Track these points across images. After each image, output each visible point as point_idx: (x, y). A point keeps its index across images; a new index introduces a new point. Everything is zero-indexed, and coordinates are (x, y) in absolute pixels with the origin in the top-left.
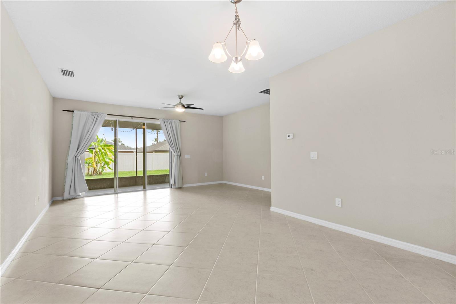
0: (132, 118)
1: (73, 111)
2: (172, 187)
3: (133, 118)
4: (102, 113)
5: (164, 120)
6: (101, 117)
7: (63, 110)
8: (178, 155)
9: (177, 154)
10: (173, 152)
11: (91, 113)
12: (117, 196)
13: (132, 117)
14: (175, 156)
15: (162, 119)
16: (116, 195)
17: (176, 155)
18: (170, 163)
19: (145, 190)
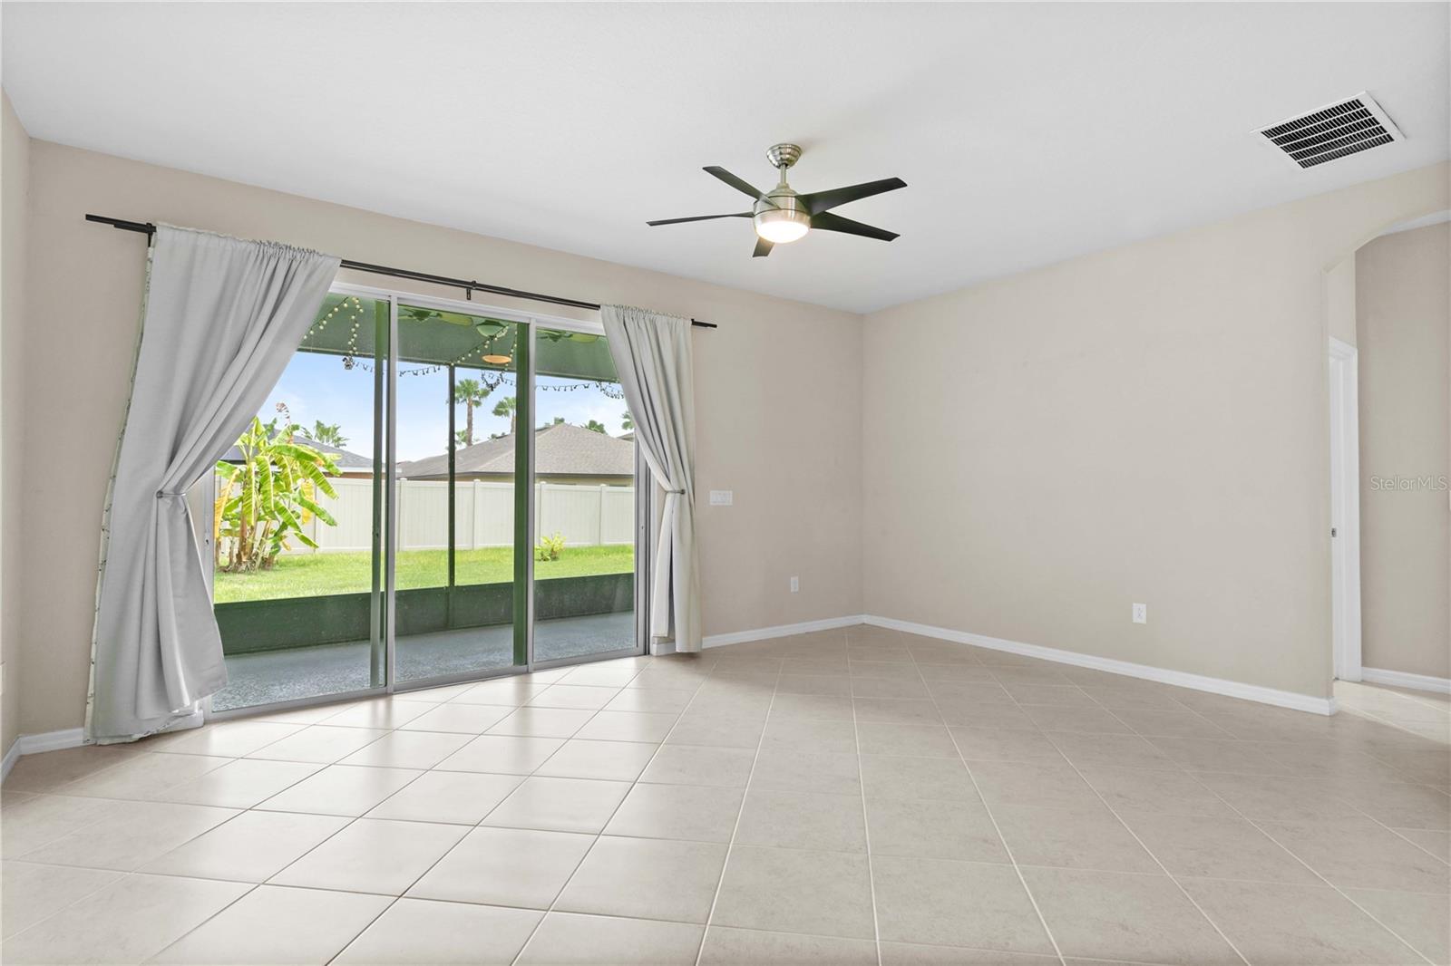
0: (469, 293)
1: (149, 229)
2: (647, 652)
3: (473, 292)
4: (312, 252)
5: (625, 313)
6: (309, 276)
7: (89, 217)
8: (683, 492)
9: (677, 489)
10: (657, 475)
11: (252, 246)
12: (389, 708)
13: (470, 286)
14: (669, 497)
15: (613, 310)
16: (381, 704)
17: (674, 492)
18: (642, 532)
19: (524, 667)
